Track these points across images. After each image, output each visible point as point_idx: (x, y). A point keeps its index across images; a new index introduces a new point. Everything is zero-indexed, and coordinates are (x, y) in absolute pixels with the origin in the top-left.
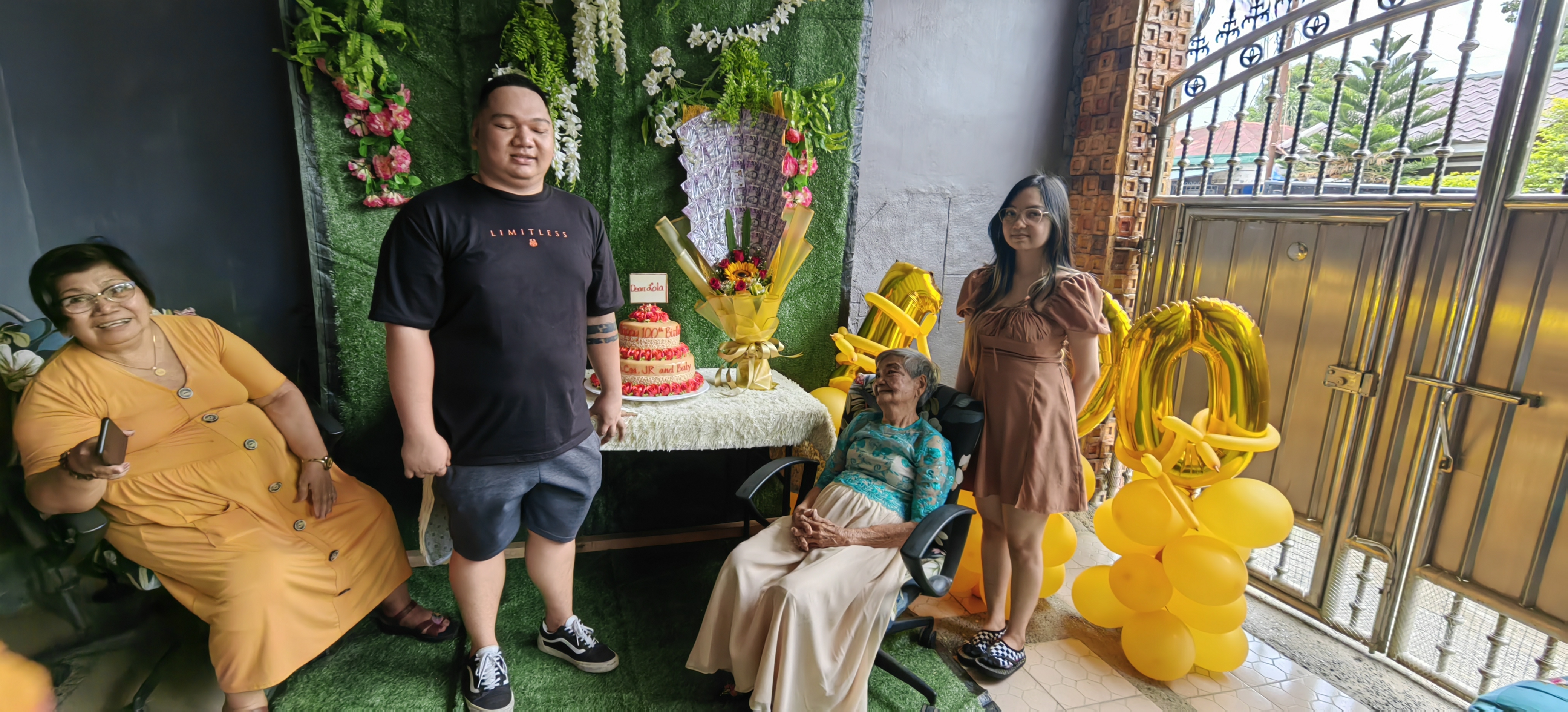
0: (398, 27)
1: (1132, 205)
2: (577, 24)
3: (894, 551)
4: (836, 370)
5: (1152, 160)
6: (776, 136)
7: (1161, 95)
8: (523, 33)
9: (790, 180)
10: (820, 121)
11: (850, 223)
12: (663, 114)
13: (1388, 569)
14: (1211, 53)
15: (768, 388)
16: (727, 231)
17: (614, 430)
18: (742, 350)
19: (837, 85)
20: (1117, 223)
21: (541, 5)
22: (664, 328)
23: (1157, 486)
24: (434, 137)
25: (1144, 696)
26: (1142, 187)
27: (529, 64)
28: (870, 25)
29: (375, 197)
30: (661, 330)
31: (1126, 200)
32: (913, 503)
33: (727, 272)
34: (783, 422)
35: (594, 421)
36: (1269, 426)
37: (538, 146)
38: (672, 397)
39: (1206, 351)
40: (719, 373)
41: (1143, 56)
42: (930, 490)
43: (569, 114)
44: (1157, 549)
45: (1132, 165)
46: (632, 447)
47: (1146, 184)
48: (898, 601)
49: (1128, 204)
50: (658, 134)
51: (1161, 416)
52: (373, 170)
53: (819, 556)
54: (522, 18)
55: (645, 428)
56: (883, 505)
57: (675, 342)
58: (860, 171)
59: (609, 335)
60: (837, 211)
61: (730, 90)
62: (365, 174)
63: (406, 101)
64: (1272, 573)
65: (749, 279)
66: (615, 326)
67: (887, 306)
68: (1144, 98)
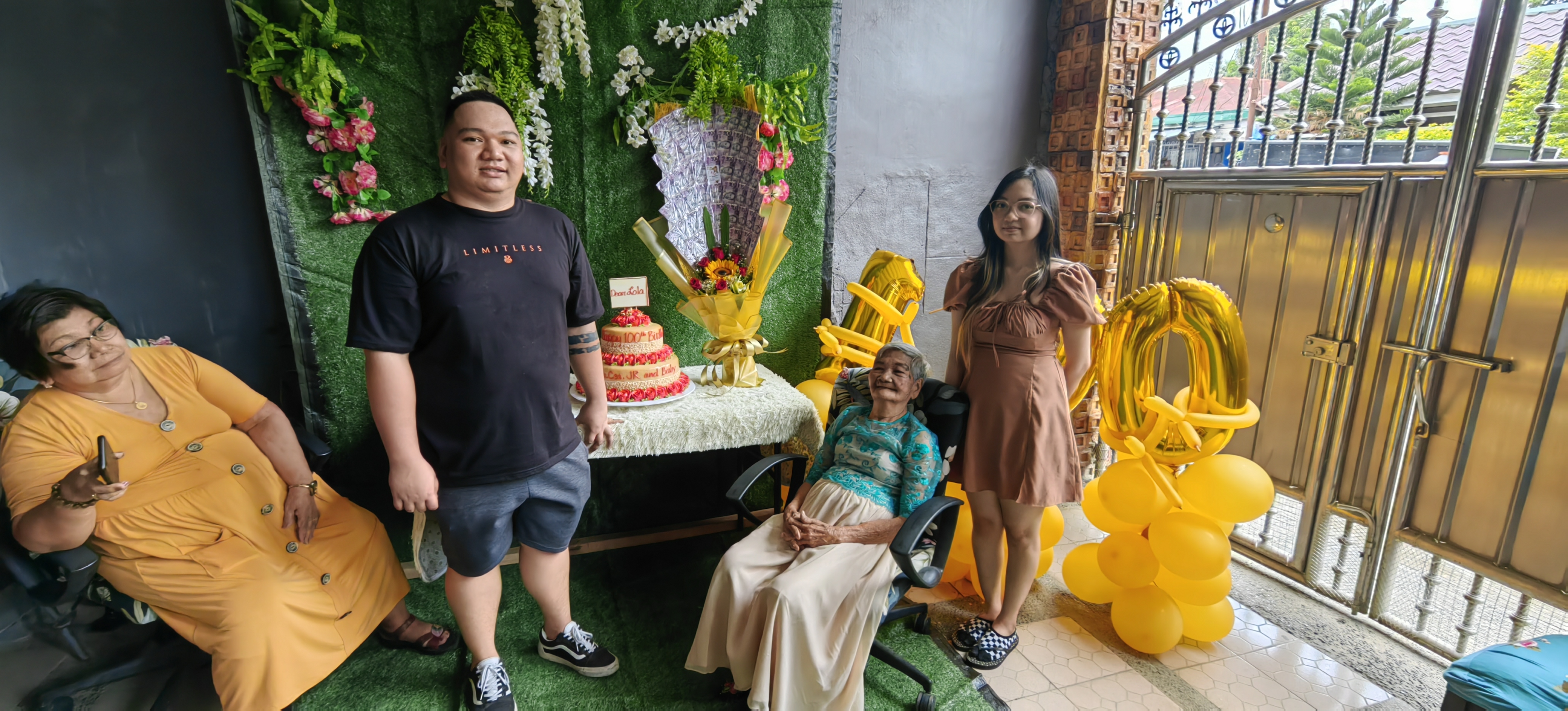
0: (354, 40)
1: (1111, 180)
2: (539, 27)
3: (884, 547)
4: (821, 362)
5: (1129, 133)
6: (750, 131)
7: (1136, 68)
8: (485, 39)
9: (767, 173)
10: (794, 113)
11: (829, 214)
12: (634, 114)
13: (1369, 533)
14: (1184, 24)
15: (754, 385)
16: (705, 229)
17: (602, 438)
18: (726, 348)
19: (810, 75)
20: (1096, 199)
21: (502, 9)
22: (646, 332)
23: (1141, 466)
24: (401, 148)
25: (1134, 671)
26: (1120, 161)
27: (493, 71)
28: (840, 12)
29: (343, 214)
30: (643, 334)
31: (1104, 175)
32: (903, 497)
33: (708, 271)
34: (770, 421)
35: (580, 431)
36: (1249, 402)
37: (508, 159)
38: (658, 401)
39: (1185, 332)
40: (705, 371)
41: (1116, 28)
42: (918, 485)
43: (538, 119)
44: (1142, 527)
45: (1110, 140)
46: (621, 454)
47: (1124, 158)
48: (889, 596)
49: (1107, 179)
50: (630, 135)
51: (1143, 398)
52: (340, 187)
53: (810, 555)
54: (484, 24)
55: (633, 434)
56: (871, 500)
57: (658, 345)
58: (836, 160)
59: (591, 344)
60: (815, 203)
61: (701, 86)
62: (331, 191)
63: (368, 115)
64: (1257, 540)
65: (729, 277)
66: (597, 335)
67: (870, 296)
68: (1119, 71)
